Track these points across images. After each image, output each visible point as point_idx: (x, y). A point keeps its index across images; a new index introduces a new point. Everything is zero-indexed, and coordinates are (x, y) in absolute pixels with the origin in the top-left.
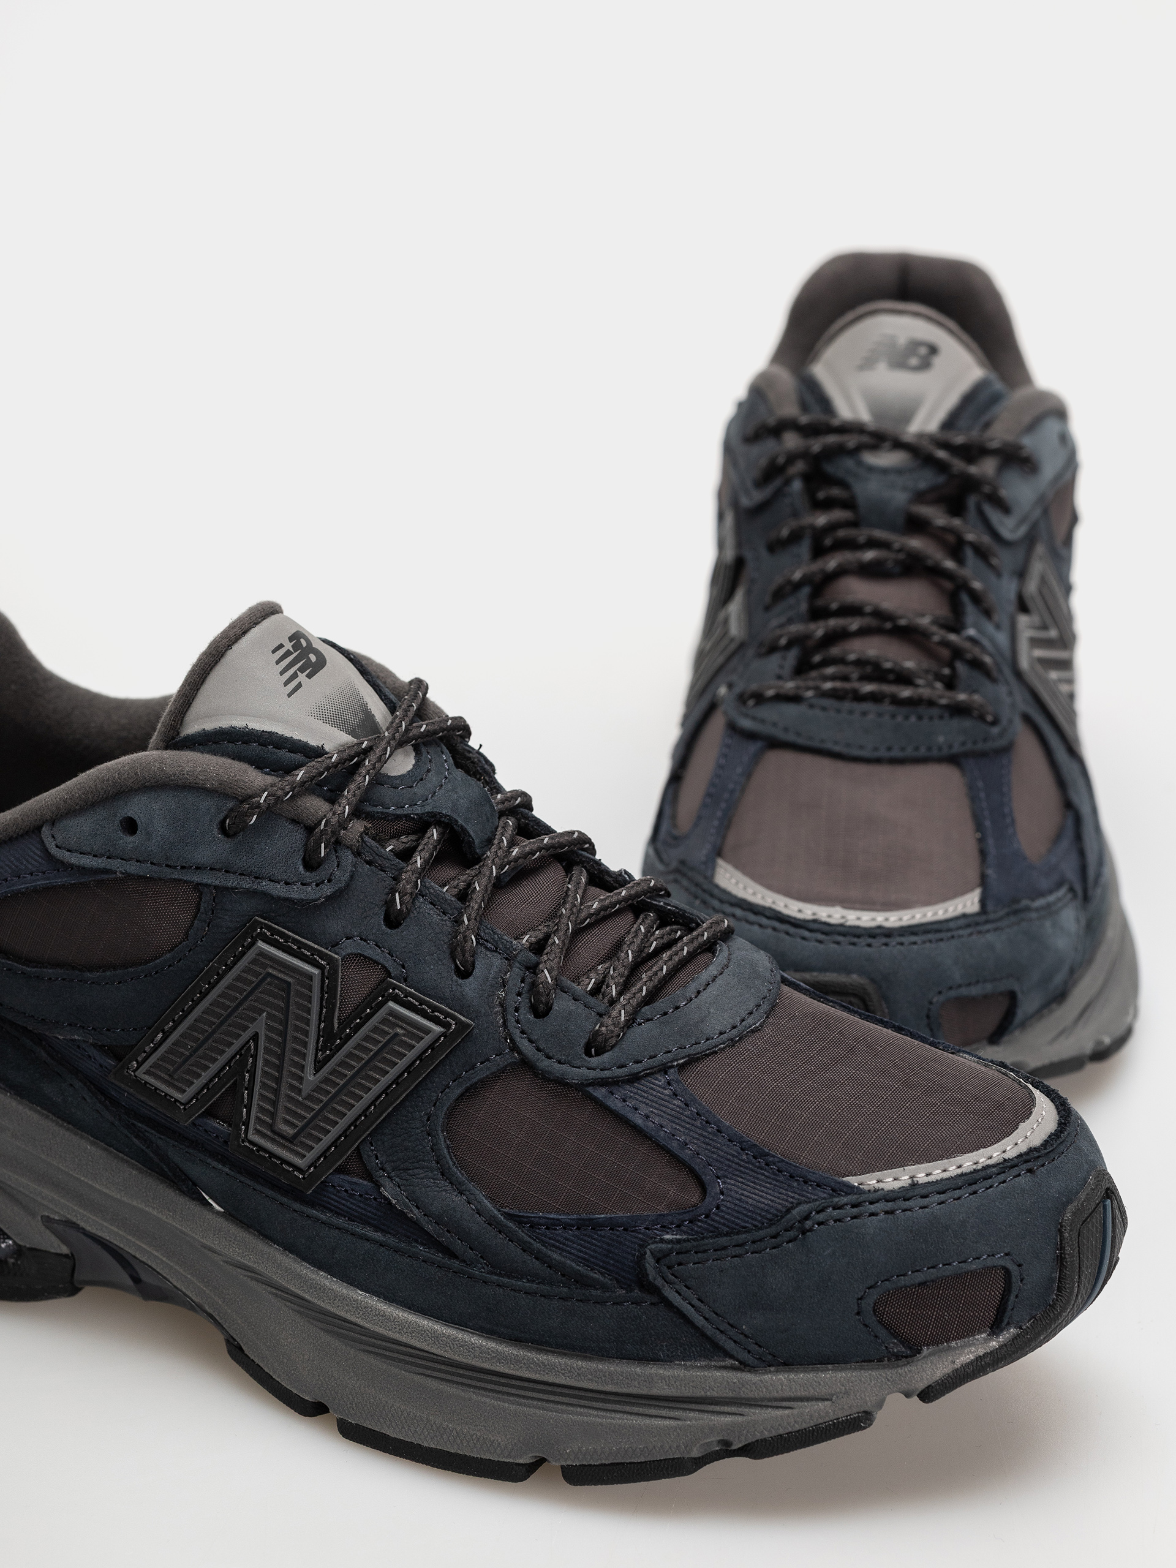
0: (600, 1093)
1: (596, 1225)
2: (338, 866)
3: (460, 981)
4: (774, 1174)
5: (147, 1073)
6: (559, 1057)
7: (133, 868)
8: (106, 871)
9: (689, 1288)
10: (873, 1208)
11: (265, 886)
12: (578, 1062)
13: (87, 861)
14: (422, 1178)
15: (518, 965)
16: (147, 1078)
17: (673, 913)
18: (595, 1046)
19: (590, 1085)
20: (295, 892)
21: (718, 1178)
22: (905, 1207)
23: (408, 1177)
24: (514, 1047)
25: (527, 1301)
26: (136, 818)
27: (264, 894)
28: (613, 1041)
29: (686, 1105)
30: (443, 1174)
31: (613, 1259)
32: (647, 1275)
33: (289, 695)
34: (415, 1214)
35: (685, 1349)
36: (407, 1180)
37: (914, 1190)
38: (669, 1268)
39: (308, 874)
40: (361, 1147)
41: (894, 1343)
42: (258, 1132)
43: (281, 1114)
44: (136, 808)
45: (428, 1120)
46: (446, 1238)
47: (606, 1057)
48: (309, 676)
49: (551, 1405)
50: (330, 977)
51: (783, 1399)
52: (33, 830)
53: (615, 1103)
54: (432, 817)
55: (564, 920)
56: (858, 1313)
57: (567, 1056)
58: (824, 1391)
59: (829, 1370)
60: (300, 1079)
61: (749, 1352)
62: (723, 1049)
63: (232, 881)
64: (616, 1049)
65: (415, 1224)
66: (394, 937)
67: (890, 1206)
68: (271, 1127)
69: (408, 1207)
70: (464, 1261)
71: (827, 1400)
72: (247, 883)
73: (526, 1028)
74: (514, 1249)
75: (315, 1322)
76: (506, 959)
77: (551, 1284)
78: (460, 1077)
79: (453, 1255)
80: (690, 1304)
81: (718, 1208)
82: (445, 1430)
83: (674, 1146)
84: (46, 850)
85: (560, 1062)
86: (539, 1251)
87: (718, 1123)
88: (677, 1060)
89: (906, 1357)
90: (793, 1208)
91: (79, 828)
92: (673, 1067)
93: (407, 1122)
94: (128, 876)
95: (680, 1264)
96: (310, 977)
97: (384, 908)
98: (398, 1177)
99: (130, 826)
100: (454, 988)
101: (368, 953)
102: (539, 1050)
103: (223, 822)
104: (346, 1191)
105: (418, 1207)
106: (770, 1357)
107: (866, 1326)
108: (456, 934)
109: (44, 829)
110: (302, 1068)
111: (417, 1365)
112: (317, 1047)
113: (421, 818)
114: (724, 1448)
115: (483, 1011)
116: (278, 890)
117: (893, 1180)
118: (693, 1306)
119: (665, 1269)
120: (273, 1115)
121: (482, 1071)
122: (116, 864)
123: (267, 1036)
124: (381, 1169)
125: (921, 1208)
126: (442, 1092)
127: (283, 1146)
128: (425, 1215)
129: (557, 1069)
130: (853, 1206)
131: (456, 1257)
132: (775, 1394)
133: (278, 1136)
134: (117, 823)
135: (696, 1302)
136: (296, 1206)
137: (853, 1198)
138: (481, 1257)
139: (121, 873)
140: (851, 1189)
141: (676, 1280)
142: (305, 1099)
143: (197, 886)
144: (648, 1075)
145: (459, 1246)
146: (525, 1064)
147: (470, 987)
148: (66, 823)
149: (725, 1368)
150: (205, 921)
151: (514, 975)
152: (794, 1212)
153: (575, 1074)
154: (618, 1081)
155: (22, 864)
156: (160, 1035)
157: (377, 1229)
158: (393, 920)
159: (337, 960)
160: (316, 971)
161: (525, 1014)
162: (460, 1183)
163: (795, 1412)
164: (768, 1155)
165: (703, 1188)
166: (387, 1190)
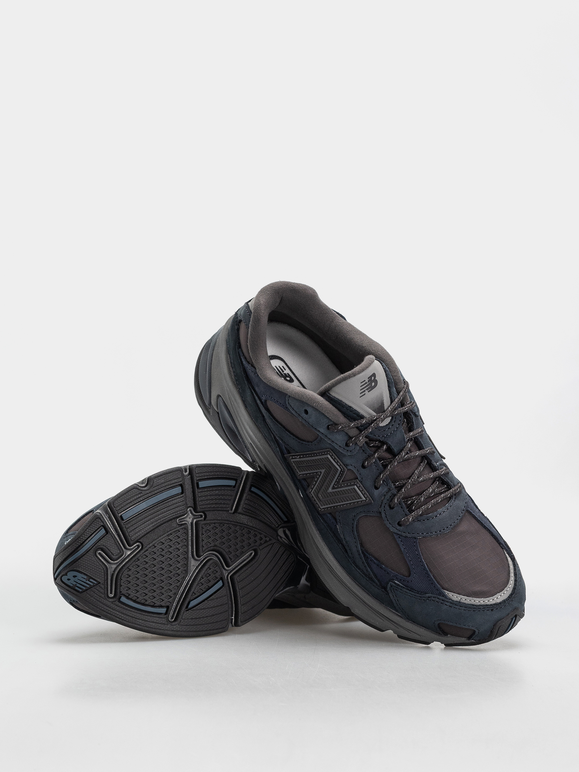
0: (396, 536)
2: (354, 449)
3: (374, 490)
4: (428, 580)
5: (294, 462)
6: (390, 522)
7: (304, 421)
8: (298, 418)
9: (396, 596)
10: (446, 603)
11: (334, 444)
12: (394, 526)
13: (294, 412)
14: (347, 529)
15: (391, 492)
17: (446, 482)
18: (401, 523)
19: (394, 533)
20: (341, 450)
21: (415, 573)
22: (455, 607)
24: (380, 514)
26: (308, 411)
27: (333, 446)
29: (416, 551)
30: (352, 531)
31: (381, 578)
32: (387, 589)
33: (360, 397)
34: (342, 537)
36: (343, 528)
37: (459, 604)
39: (346, 447)
40: (337, 512)
41: (441, 632)
42: (314, 493)
43: (321, 493)
44: (309, 409)
45: (354, 516)
46: (346, 547)
47: (402, 528)
48: (369, 392)
50: (342, 472)
53: (399, 541)
54: (386, 442)
55: (421, 466)
56: (434, 623)
57: (393, 523)
58: (420, 633)
59: (423, 629)
60: (328, 489)
62: (434, 537)
63: (326, 439)
64: (405, 527)
65: (341, 539)
66: (362, 470)
67: (451, 605)
68: (317, 494)
69: (341, 535)
70: (349, 556)
71: (420, 636)
72: (330, 442)
73: (385, 510)
74: (360, 561)
76: (389, 489)
78: (366, 512)
79: (346, 552)
81: (411, 581)
83: (408, 560)
84: (286, 401)
87: (421, 559)
88: (419, 537)
90: (427, 593)
91: (294, 402)
92: (417, 538)
93: (349, 514)
95: (396, 590)
96: (338, 469)
98: (342, 525)
99: (306, 412)
100: (372, 490)
101: (355, 471)
102: (386, 517)
103: (329, 425)
104: (330, 519)
106: (410, 619)
107: (435, 626)
109: (287, 396)
110: (329, 486)
112: (335, 483)
113: (383, 441)
115: (377, 500)
116: (337, 447)
117: (455, 597)
118: (395, 600)
119: (392, 589)
120: (319, 492)
121: (371, 514)
122: (300, 418)
124: (339, 520)
125: (459, 609)
126: (360, 512)
127: (318, 500)
128: (344, 538)
129: (389, 525)
130: (442, 600)
132: (407, 627)
133: (318, 497)
134: (304, 409)
137: (443, 598)
139: (301, 421)
140: (444, 595)
141: (394, 593)
142: (327, 493)
143: (317, 435)
145: (348, 551)
146: (381, 519)
147: (376, 493)
148: (292, 399)
149: (398, 615)
150: (317, 442)
151: (388, 495)
152: (429, 595)
153: (392, 529)
154: (403, 536)
156: (299, 457)
157: (333, 534)
158: (364, 466)
159: (346, 469)
160: (340, 469)
161: (387, 506)
162: (355, 536)
163: (411, 635)
164: (429, 575)
165: (410, 574)
166: (338, 526)
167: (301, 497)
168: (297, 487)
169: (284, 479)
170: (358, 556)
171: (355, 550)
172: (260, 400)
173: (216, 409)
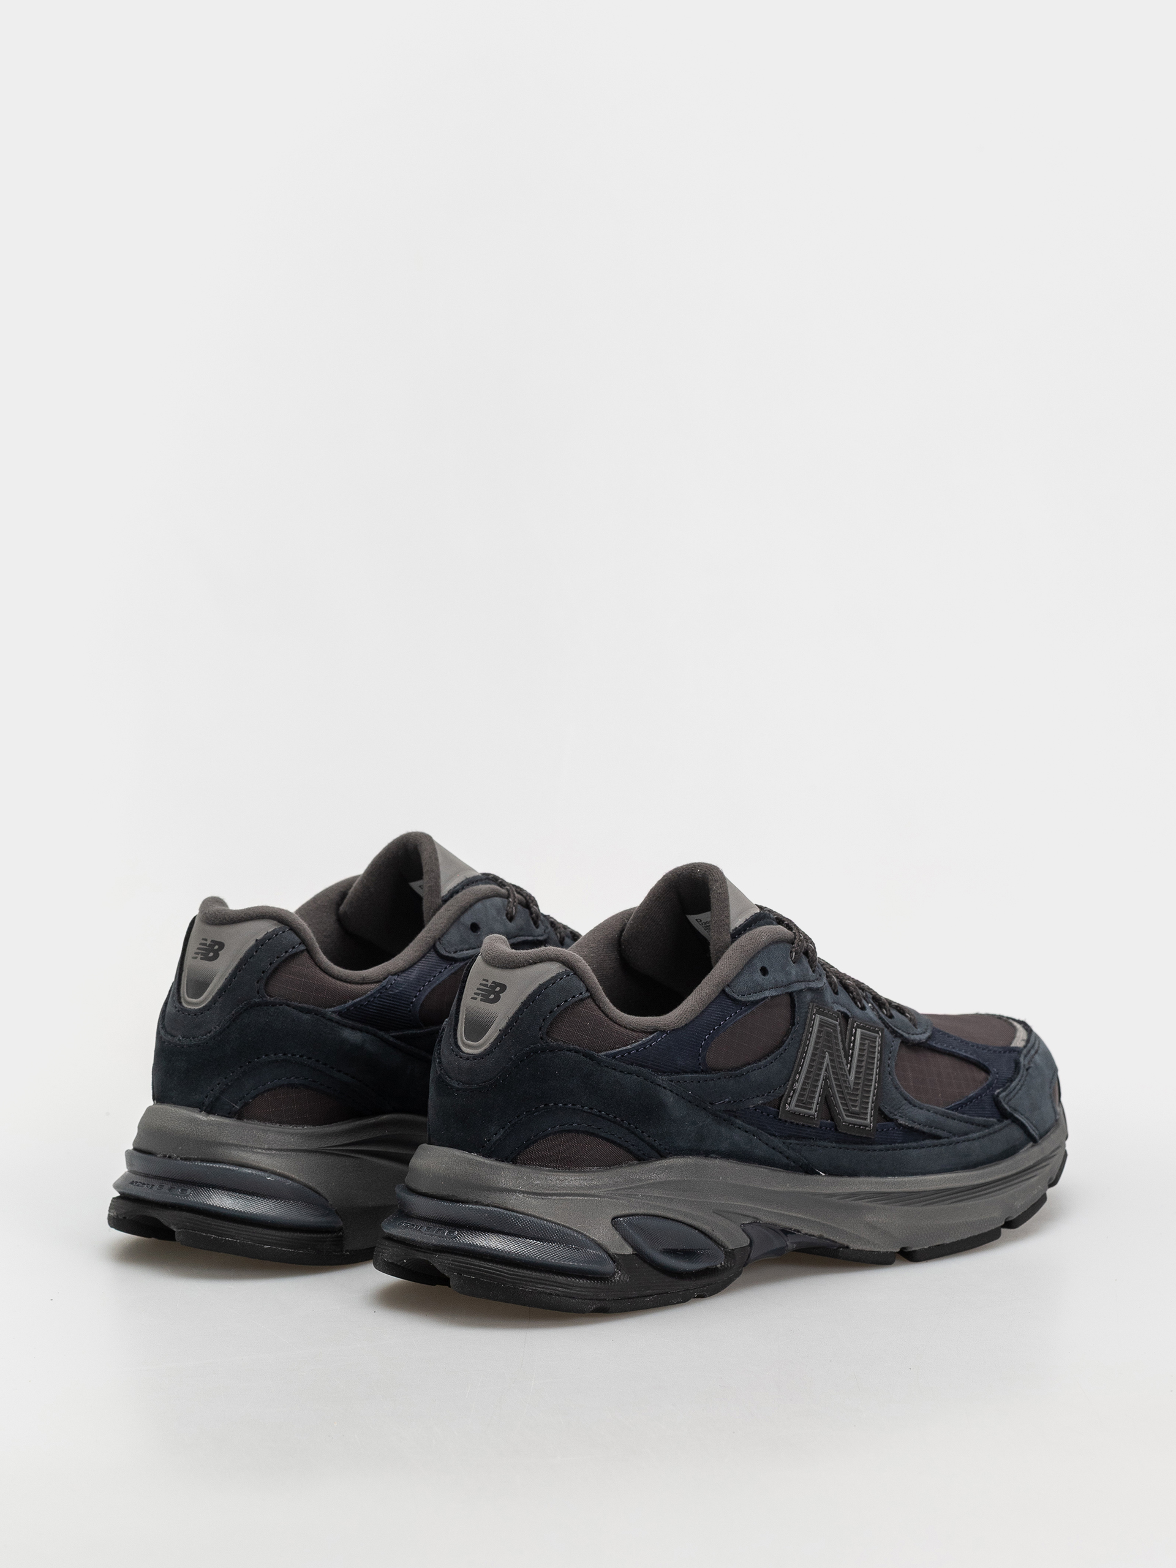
1: (973, 1100)
5: (794, 1105)
7: (771, 993)
8: (763, 999)
11: (811, 985)
13: (754, 997)
14: (906, 1109)
16: (794, 1108)
18: (914, 1025)
23: (902, 1111)
30: (912, 1104)
31: (987, 1110)
34: (917, 1127)
36: (902, 1113)
40: (879, 1105)
42: (846, 1115)
43: (849, 1102)
44: (764, 960)
45: (892, 1082)
46: (933, 1131)
52: (721, 992)
60: (848, 1082)
63: (803, 986)
65: (919, 1131)
69: (913, 1125)
74: (958, 1123)
78: (890, 1057)
79: (940, 1138)
84: (733, 1000)
86: (967, 1118)
91: (743, 982)
93: (887, 1086)
94: (771, 998)
96: (836, 1026)
98: (898, 1113)
99: (764, 971)
103: (791, 956)
105: (916, 1123)
106: (1040, 1135)
109: (726, 990)
110: (846, 1076)
120: (847, 1105)
123: (830, 1065)
124: (892, 1113)
126: (889, 1067)
127: (858, 1118)
133: (853, 1114)
134: (759, 972)
136: (870, 1147)
138: (950, 1133)
139: (768, 997)
142: (852, 1091)
148: (736, 981)
149: (1032, 1146)
156: (795, 1084)
159: (837, 1015)
160: (837, 1023)
165: (987, 1071)
166: (901, 1121)
167: (825, 1176)
168: (809, 1170)
169: (788, 1188)
170: (951, 1122)
171: (942, 1119)
172: (696, 1072)
173: (629, 1251)
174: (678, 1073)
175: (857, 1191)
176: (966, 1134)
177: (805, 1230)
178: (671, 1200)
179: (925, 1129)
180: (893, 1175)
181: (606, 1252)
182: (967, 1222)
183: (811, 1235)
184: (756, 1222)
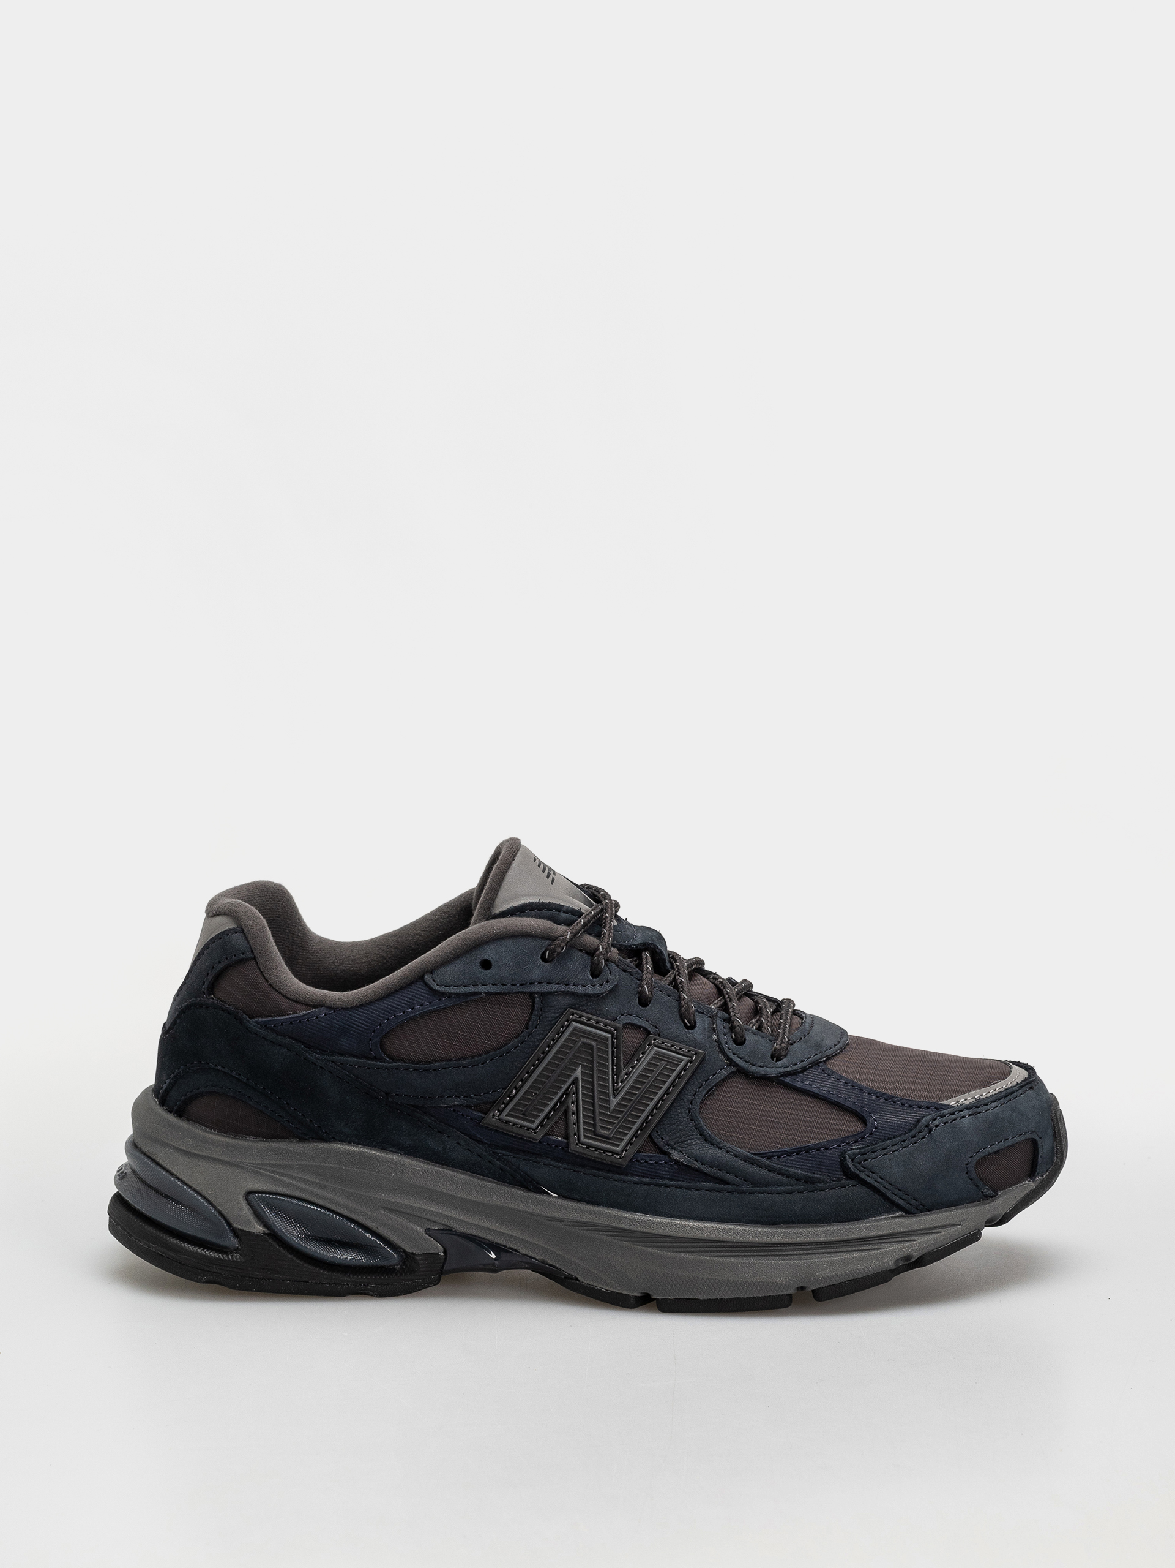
0: (788, 1080)
1: (807, 1150)
2: (610, 973)
3: (690, 1031)
4: (900, 1106)
5: (508, 1115)
6: (759, 1064)
7: (492, 989)
8: (475, 993)
9: (873, 1173)
10: (959, 1115)
11: (572, 988)
12: (771, 1065)
13: (462, 990)
14: (695, 1145)
15: (718, 1018)
16: (508, 1118)
18: (777, 1056)
19: (781, 1076)
20: (590, 990)
21: (871, 1113)
23: (686, 1146)
24: (732, 1063)
25: (780, 1198)
26: (490, 959)
27: (573, 994)
28: (783, 1053)
29: (838, 1079)
30: (706, 1140)
31: (824, 1166)
32: (851, 1169)
34: (697, 1165)
35: (875, 1209)
36: (686, 1148)
38: (860, 1163)
39: (595, 979)
40: (652, 1134)
41: (987, 1189)
42: (586, 1137)
43: (599, 1124)
44: (489, 953)
45: (689, 1112)
46: (719, 1174)
47: (785, 1061)
49: (803, 1257)
50: (616, 1037)
51: (935, 1228)
52: (419, 978)
53: (799, 1084)
54: (643, 946)
56: (967, 1173)
57: (765, 1062)
58: (956, 1221)
59: (954, 1210)
60: (607, 1102)
61: (911, 1205)
62: (838, 1053)
63: (553, 988)
64: (789, 1056)
65: (697, 1170)
66: (646, 1011)
68: (594, 1133)
69: (691, 1162)
70: (734, 1185)
71: (958, 1225)
72: (563, 988)
73: (735, 1052)
74: (762, 1172)
75: (638, 1244)
76: (712, 1017)
77: (792, 1185)
78: (702, 1085)
79: (726, 1183)
80: (876, 1181)
81: (875, 1128)
82: (740, 1284)
83: (841, 1101)
84: (431, 988)
85: (760, 1066)
86: (781, 1169)
87: (859, 1085)
88: (823, 1058)
89: (992, 1197)
90: (919, 1121)
91: (451, 972)
92: (821, 1062)
93: (677, 1115)
94: (489, 994)
95: (865, 1160)
96: (607, 1039)
97: (637, 996)
98: (679, 1147)
99: (486, 964)
100: (689, 1035)
101: (634, 1022)
102: (746, 1061)
103: (544, 954)
104: (647, 1162)
105: (697, 1161)
106: (922, 1207)
107: (971, 1180)
108: (680, 1007)
109: (426, 977)
110: (607, 1095)
111: (714, 1252)
113: (637, 947)
114: (905, 1263)
115: (708, 1046)
116: (580, 989)
117: (964, 1100)
118: (878, 1182)
119: (857, 1165)
120: (594, 1126)
121: (714, 1080)
122: (480, 988)
123: (582, 1079)
124: (666, 1145)
126: (694, 1095)
127: (604, 1142)
128: (702, 1164)
129: (760, 1070)
130: (950, 1115)
131: (728, 1183)
132: (927, 1226)
133: (600, 1137)
134: (478, 964)
135: (879, 1180)
136: (616, 1176)
137: (948, 1111)
138: (744, 1180)
139: (485, 993)
140: (948, 1106)
141: (865, 1169)
142: (612, 1113)
143: (531, 995)
144: (810, 1067)
145: (730, 1177)
146: (741, 1072)
147: (697, 1034)
148: (442, 970)
149: (898, 1217)
150: (537, 1016)
151: (720, 1025)
152: (923, 1121)
153: (770, 1072)
154: (796, 1073)
155: (414, 1000)
156: (514, 1091)
157: (671, 1180)
158: (644, 1002)
159: (619, 1027)
160: (609, 1036)
161: (732, 1045)
162: (719, 1143)
163: (943, 1234)
164: (893, 1097)
165: (863, 1120)
166: (675, 1155)
167: (555, 1197)
168: (533, 1186)
169: (495, 1200)
170: (753, 1169)
171: (739, 1162)
172: (367, 1058)
173: (259, 1229)
174: (342, 1055)
175: (588, 1220)
176: (767, 1185)
177: (524, 1251)
178: (324, 1187)
179: (707, 1170)
180: (645, 1212)
181: (229, 1224)
182: (729, 1281)
183: (530, 1257)
184: (449, 1231)
